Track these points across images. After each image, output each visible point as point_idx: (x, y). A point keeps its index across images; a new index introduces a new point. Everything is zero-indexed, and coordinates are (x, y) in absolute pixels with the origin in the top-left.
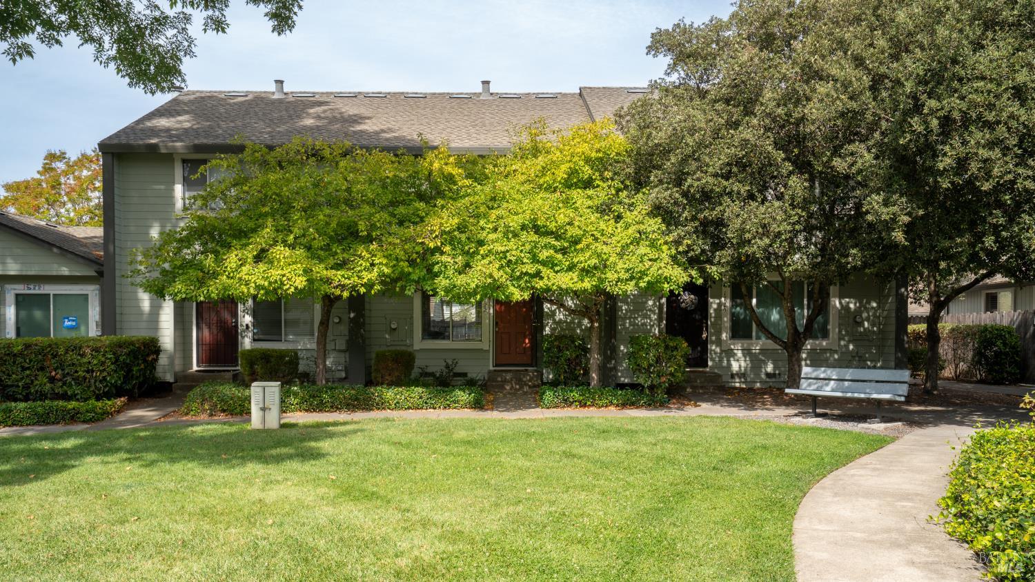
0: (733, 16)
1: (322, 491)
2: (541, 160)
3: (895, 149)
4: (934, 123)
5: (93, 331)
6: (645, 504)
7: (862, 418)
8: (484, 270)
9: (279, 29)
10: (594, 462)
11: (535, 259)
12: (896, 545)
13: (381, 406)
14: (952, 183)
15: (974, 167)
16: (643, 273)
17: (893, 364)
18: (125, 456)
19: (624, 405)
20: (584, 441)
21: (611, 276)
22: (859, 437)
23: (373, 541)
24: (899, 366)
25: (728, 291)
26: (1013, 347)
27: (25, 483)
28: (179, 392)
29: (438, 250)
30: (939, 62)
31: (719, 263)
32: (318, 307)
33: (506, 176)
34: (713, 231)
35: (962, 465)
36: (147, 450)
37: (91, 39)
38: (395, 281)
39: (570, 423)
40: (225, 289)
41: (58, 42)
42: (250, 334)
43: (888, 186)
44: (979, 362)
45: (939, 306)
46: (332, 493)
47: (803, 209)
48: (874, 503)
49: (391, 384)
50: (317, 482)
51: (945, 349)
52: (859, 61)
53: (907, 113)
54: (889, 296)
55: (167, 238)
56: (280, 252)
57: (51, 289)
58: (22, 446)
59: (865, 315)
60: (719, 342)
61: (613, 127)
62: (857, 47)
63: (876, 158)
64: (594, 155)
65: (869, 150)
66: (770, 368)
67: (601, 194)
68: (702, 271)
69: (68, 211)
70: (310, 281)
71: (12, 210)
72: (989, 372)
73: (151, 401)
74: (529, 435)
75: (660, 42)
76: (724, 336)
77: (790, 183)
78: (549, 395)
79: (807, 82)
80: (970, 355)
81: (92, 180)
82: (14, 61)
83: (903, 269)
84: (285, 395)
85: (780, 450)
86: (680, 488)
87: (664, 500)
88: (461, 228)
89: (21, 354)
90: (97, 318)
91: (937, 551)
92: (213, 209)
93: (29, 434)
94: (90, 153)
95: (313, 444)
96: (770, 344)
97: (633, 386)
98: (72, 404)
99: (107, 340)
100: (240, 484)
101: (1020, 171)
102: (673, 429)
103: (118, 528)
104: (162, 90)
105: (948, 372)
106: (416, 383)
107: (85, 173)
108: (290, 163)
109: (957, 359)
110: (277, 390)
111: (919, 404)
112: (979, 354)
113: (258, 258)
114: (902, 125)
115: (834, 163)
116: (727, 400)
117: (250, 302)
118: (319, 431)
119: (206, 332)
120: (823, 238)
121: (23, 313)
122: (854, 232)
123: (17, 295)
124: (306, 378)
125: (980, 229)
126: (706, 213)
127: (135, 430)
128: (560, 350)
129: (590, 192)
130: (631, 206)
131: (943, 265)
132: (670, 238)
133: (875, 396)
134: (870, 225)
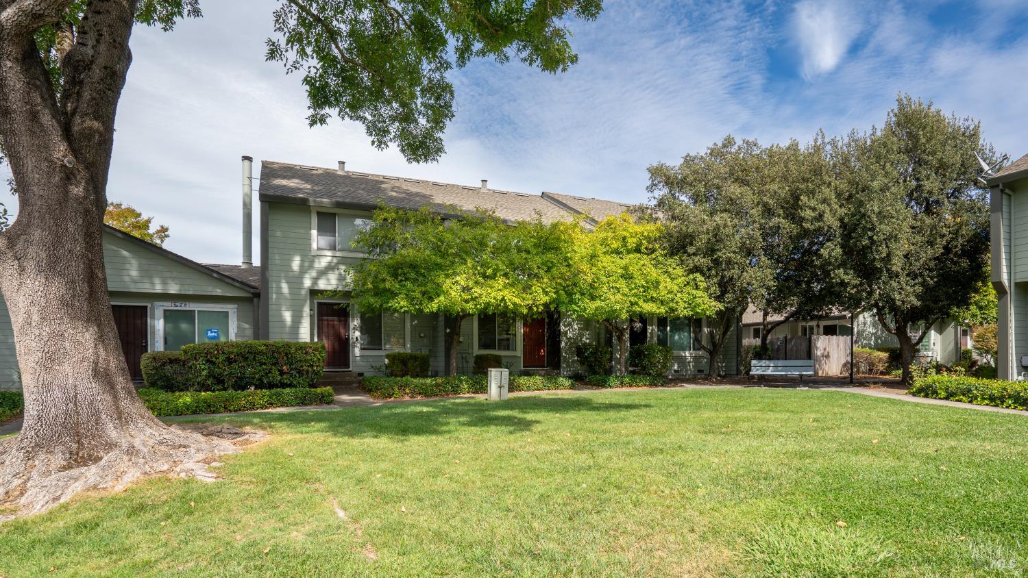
42: (359, 345)
57: (197, 307)
90: (236, 330)
121: (171, 325)
123: (165, 311)
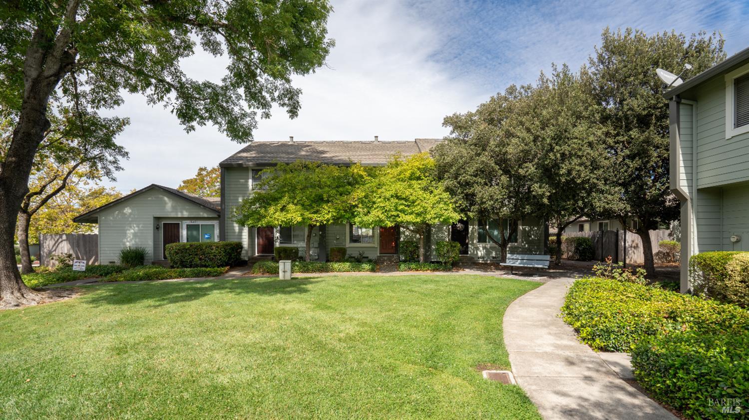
0: (478, 111)
1: (308, 305)
2: (399, 168)
3: (543, 165)
4: (559, 155)
5: (216, 240)
6: (443, 311)
7: (531, 275)
8: (375, 214)
9: (292, 117)
10: (421, 294)
11: (396, 210)
12: (544, 326)
13: (332, 270)
14: (566, 179)
15: (574, 173)
16: (442, 215)
17: (543, 253)
18: (229, 290)
19: (434, 270)
20: (417, 285)
21: (429, 216)
22: (530, 283)
23: (330, 326)
24: (545, 254)
25: (477, 223)
26: (590, 246)
27: (191, 300)
28: (250, 264)
29: (356, 206)
30: (560, 131)
31: (473, 211)
32: (306, 230)
33: (385, 175)
34: (470, 198)
35: (570, 293)
36: (238, 288)
37: (217, 123)
38: (338, 219)
39: (411, 277)
40: (269, 222)
41: (205, 124)
42: (279, 241)
43: (541, 180)
44: (577, 252)
45: (561, 229)
46: (313, 306)
47: (507, 189)
48: (536, 310)
49: (337, 261)
50: (306, 301)
51: (564, 247)
52: (528, 130)
53: (548, 151)
54: (541, 225)
55: (246, 202)
56: (291, 207)
57: (200, 223)
58: (189, 286)
59: (532, 233)
60: (473, 243)
61: (429, 155)
62: (527, 124)
63: (536, 169)
64: (421, 167)
65: (533, 166)
66: (494, 254)
67: (424, 183)
68: (466, 214)
69: (207, 191)
70: (304, 219)
71: (186, 191)
72: (580, 256)
73: (239, 268)
74: (394, 283)
75: (447, 121)
76: (475, 242)
77: (502, 179)
78: (403, 266)
79: (508, 138)
80: (573, 249)
81: (216, 178)
82: (188, 132)
83: (547, 214)
84: (293, 266)
85: (498, 289)
86: (457, 304)
87: (450, 309)
88: (366, 197)
89: (188, 249)
90: (218, 234)
91: (560, 329)
92: (264, 190)
93: (192, 281)
94: (216, 167)
95: (304, 286)
96: (494, 245)
97: (438, 262)
98: (208, 269)
99: (222, 243)
100: (275, 302)
101: (592, 175)
102: (454, 280)
103: (226, 319)
104: (244, 142)
105: (565, 256)
106: (347, 261)
107: (214, 175)
108: (296, 170)
109: (568, 250)
110: (290, 264)
111: (553, 269)
112: (577, 249)
113: (282, 210)
114: (546, 156)
115: (519, 171)
116: (477, 268)
117: (279, 227)
118: (306, 281)
119: (261, 240)
120: (515, 201)
121: (189, 232)
122: (528, 199)
123: (187, 225)
124: (302, 259)
125: (576, 198)
126: (467, 191)
127: (233, 280)
128: (407, 247)
129: (420, 182)
130: (436, 188)
131: (563, 213)
132: (453, 201)
133: (536, 266)
134: (534, 196)
